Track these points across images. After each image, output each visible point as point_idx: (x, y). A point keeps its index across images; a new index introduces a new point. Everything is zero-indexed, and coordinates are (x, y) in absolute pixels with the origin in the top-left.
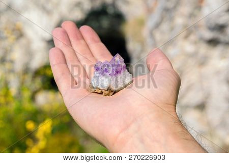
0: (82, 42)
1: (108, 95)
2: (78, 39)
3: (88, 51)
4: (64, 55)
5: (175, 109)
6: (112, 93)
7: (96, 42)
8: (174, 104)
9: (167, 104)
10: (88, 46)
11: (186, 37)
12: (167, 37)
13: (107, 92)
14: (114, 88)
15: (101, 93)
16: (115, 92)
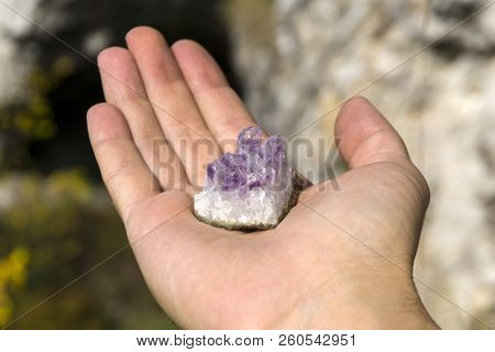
0: (179, 86)
3: (193, 112)
11: (380, 34)
12: (329, 34)
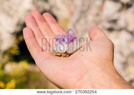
1: (66, 56)
2: (42, 22)
4: (33, 32)
5: (113, 64)
6: (68, 56)
7: (54, 23)
8: (112, 60)
9: (108, 60)
10: (48, 26)
13: (65, 55)
14: (69, 52)
15: (61, 56)
16: (70, 55)
